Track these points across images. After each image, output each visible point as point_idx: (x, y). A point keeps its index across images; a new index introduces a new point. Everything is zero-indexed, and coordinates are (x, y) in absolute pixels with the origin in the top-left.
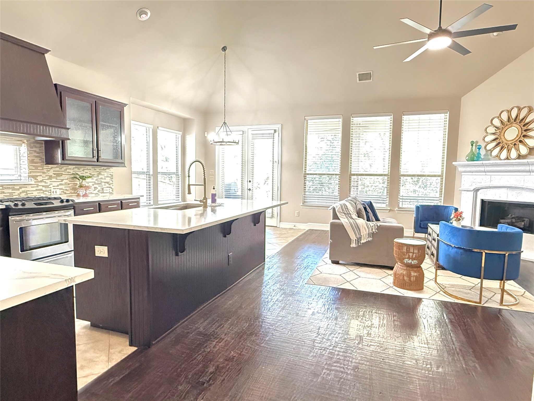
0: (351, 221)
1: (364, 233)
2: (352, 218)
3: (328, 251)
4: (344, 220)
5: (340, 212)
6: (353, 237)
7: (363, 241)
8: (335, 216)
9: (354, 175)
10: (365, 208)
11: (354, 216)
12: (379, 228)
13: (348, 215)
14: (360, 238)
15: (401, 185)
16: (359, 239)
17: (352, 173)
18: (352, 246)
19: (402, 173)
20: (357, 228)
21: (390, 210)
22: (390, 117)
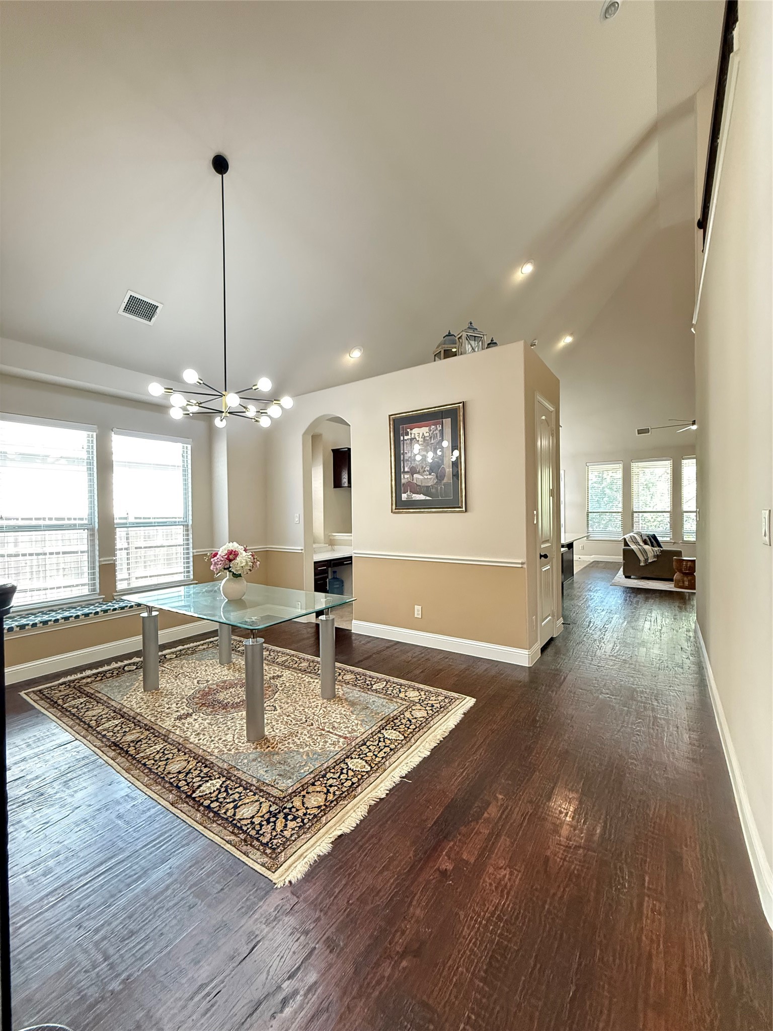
0: (640, 547)
1: (650, 555)
2: (640, 545)
3: (622, 569)
4: (633, 547)
5: (630, 541)
6: (641, 558)
7: (649, 561)
8: (626, 544)
9: (636, 512)
10: (650, 539)
11: (641, 544)
12: (662, 551)
13: (637, 543)
14: (648, 559)
15: (685, 520)
16: (646, 560)
17: (634, 510)
18: (641, 564)
19: (684, 510)
20: (644, 552)
21: (674, 543)
22: (669, 462)
